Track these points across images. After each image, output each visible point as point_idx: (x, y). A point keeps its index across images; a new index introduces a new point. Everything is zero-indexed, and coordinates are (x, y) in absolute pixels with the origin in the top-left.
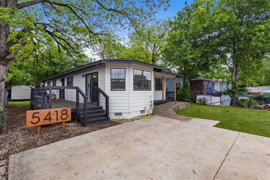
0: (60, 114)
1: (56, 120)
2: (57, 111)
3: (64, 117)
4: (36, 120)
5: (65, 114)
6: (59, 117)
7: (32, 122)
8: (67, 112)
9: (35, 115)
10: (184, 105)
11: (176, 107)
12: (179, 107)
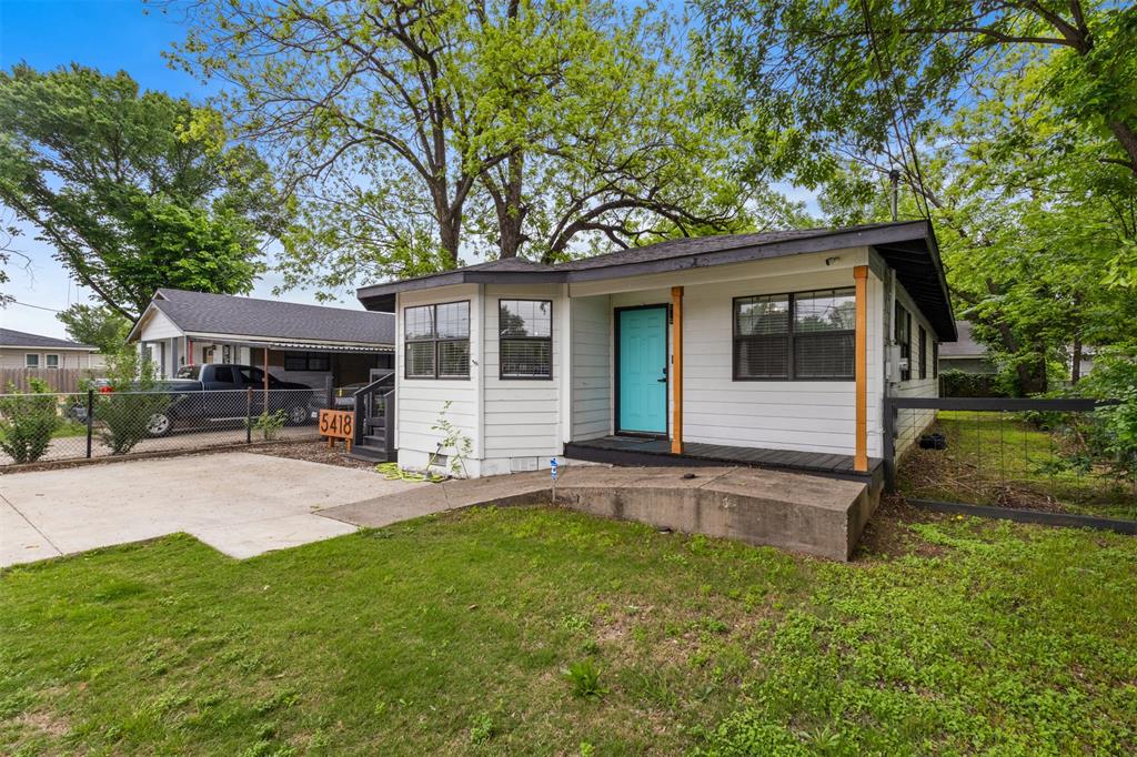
0: (343, 423)
1: (339, 431)
2: (341, 417)
3: (347, 429)
5: (349, 424)
8: (350, 421)
9: (325, 418)
10: (704, 503)
11: (600, 494)
12: (631, 499)
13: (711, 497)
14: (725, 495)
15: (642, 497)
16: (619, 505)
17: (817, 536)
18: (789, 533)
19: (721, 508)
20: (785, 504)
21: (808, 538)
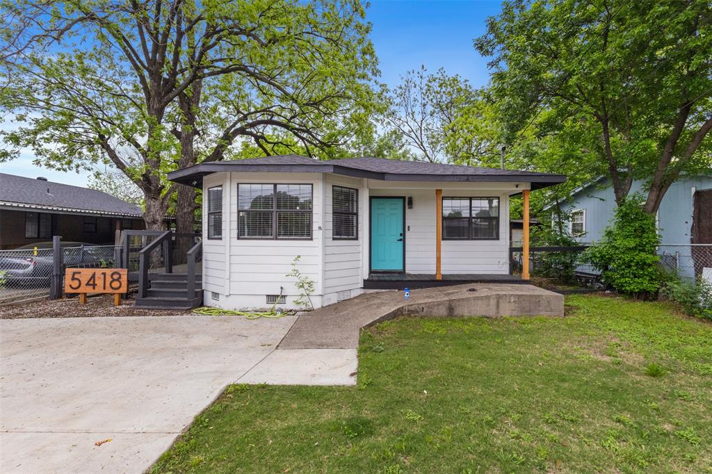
0: (109, 279)
1: (103, 288)
2: (104, 274)
3: (116, 284)
4: (75, 284)
5: (118, 280)
6: (108, 284)
7: (70, 286)
8: (120, 278)
9: (76, 276)
10: (501, 301)
11: (438, 305)
12: (459, 305)
13: (504, 297)
14: (512, 295)
15: (466, 303)
16: (451, 309)
17: (553, 308)
18: (541, 308)
19: (510, 302)
20: (539, 296)
21: (549, 309)
